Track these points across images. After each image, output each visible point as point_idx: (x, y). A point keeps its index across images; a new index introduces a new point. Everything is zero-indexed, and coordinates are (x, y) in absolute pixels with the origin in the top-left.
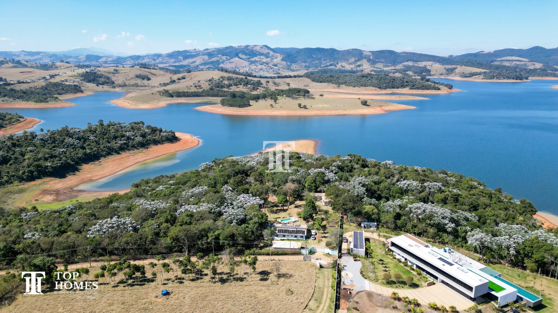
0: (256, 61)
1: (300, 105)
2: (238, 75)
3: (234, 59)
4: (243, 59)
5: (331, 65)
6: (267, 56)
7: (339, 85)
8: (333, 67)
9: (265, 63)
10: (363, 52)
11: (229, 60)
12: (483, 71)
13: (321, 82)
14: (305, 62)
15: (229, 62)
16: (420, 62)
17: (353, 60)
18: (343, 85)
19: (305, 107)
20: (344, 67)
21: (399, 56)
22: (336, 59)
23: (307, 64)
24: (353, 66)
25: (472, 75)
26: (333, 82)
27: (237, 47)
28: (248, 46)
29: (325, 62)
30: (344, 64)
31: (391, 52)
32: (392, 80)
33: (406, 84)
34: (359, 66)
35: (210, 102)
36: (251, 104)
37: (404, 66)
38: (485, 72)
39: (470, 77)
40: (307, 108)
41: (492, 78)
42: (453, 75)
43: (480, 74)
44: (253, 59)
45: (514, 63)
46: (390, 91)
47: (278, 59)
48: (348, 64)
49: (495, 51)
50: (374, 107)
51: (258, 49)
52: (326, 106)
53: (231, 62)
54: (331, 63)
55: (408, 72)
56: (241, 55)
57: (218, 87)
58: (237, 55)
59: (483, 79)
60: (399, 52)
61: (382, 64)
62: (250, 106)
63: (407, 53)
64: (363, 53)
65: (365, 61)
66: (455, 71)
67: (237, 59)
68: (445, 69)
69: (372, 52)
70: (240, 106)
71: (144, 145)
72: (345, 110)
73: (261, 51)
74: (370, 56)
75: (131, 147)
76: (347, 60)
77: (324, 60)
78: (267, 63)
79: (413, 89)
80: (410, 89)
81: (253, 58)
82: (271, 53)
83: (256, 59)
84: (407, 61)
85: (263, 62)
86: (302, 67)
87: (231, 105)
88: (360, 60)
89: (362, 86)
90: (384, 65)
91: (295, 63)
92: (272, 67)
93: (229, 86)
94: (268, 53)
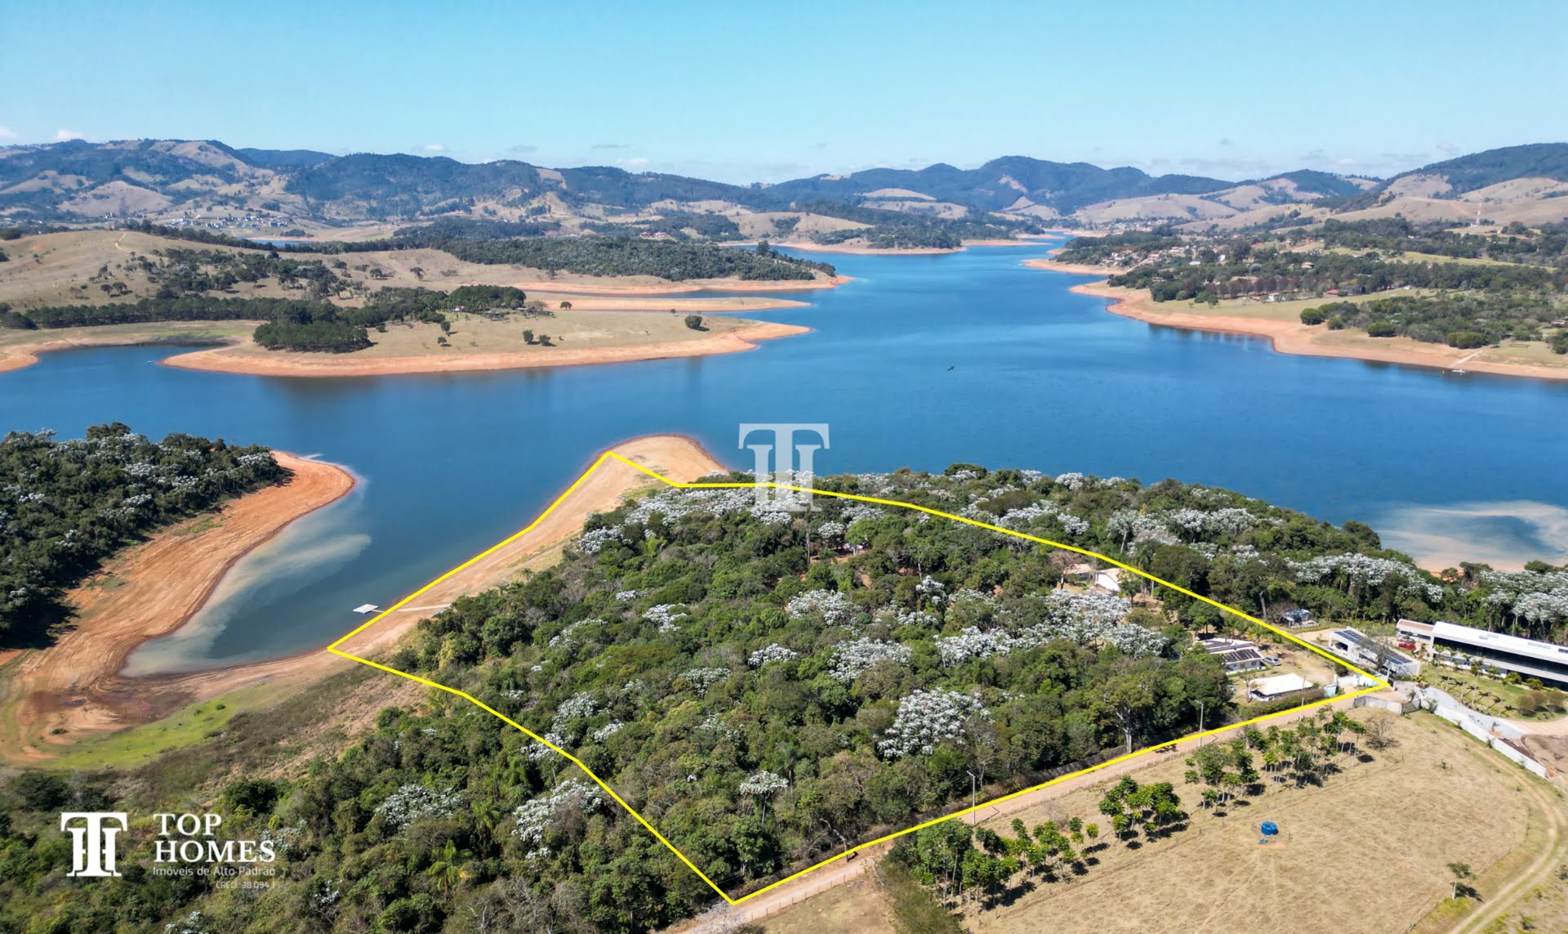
0: (190, 194)
1: (528, 336)
2: (208, 242)
3: (112, 184)
4: (146, 187)
5: (453, 208)
6: (228, 175)
7: (553, 271)
8: (461, 213)
9: (232, 198)
10: (538, 170)
11: (92, 188)
12: (863, 227)
13: (491, 262)
14: (367, 197)
15: (95, 196)
16: (694, 200)
17: (516, 193)
18: (564, 272)
19: (545, 341)
20: (494, 213)
21: (636, 184)
22: (460, 188)
23: (374, 204)
24: (522, 212)
25: (842, 237)
26: (528, 261)
27: (111, 147)
28: (149, 143)
29: (430, 197)
30: (491, 204)
31: (615, 174)
32: (690, 256)
33: (729, 265)
34: (540, 211)
35: (187, 337)
36: (371, 338)
37: (660, 212)
38: (868, 231)
39: (838, 242)
40: (550, 345)
41: (889, 244)
42: (794, 236)
43: (858, 234)
44: (182, 185)
45: (908, 204)
46: (695, 284)
47: (274, 187)
48: (504, 205)
49: (854, 175)
50: (720, 332)
51: (191, 151)
52: (597, 334)
53: (101, 197)
54: (450, 201)
55: (686, 231)
56: (129, 172)
57: (189, 286)
58: (117, 173)
59: (870, 247)
60: (635, 173)
61: (600, 206)
62: (370, 344)
63: (656, 176)
64: (537, 175)
65: (551, 197)
66: (797, 226)
67: (122, 184)
68: (772, 221)
69: (563, 171)
70: (339, 348)
71: (204, 501)
72: (656, 343)
73: (202, 159)
74: (559, 182)
75: (167, 511)
76: (499, 192)
77: (427, 193)
78: (240, 201)
79: (750, 278)
80: (744, 279)
81: (179, 180)
82: (242, 167)
83: (193, 184)
84: (662, 198)
85: (226, 196)
86: (361, 213)
87: (303, 347)
88: (539, 193)
89: (619, 272)
90: (605, 210)
91: (335, 198)
92: (265, 211)
93: (227, 283)
94: (231, 167)
